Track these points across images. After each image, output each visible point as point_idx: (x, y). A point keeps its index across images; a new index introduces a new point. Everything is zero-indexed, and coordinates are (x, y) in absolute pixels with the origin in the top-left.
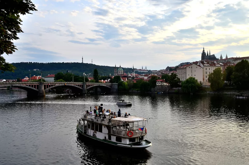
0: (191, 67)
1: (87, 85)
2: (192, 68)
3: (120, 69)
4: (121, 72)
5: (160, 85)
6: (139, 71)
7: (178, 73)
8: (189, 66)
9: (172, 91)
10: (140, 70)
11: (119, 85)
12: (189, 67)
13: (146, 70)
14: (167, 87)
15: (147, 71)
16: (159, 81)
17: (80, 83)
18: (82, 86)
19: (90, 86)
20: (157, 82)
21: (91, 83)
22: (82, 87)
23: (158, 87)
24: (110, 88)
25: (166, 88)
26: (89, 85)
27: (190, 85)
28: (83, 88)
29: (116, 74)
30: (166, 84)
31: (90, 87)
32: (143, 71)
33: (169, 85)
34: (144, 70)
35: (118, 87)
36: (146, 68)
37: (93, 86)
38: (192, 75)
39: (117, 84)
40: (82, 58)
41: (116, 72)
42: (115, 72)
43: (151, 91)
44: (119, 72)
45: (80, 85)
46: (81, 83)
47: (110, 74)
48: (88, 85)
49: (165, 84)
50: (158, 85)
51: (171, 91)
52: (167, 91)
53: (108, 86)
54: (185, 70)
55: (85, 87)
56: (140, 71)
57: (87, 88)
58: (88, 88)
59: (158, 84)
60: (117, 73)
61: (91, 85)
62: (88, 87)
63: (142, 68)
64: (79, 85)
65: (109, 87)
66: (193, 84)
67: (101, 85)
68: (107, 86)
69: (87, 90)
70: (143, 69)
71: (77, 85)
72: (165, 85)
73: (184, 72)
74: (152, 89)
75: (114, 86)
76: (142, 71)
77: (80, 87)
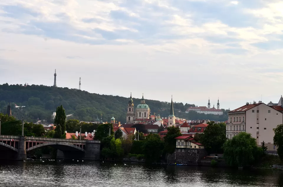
0: (256, 111)
1: (27, 143)
2: (258, 111)
3: (143, 106)
4: (145, 113)
5: (182, 147)
6: (198, 112)
7: (231, 122)
8: (253, 109)
9: (206, 161)
10: (203, 108)
11: (102, 145)
12: (253, 111)
13: (218, 110)
14: (196, 152)
15: (221, 113)
16: (181, 140)
17: (12, 137)
18: (17, 144)
19: (34, 144)
20: (179, 141)
21: (37, 139)
22: (17, 147)
23: (179, 151)
24: (83, 150)
25: (195, 154)
26: (33, 142)
27: (238, 149)
28: (20, 149)
29: (132, 118)
30: (195, 146)
31: (35, 147)
32: (209, 113)
33: (202, 147)
34: (213, 109)
35: (101, 149)
36: (218, 104)
37: (42, 145)
38: (258, 128)
39: (100, 142)
40: (55, 75)
41: (132, 113)
42: (129, 112)
43: (166, 161)
44: (140, 113)
45: (13, 142)
46: (16, 137)
47: (113, 118)
48: (31, 143)
49: (193, 145)
50: (179, 147)
51: (204, 161)
52: (197, 160)
53: (78, 145)
54: (244, 116)
55: (23, 146)
56: (202, 112)
57: (27, 148)
58: (31, 149)
59: (180, 145)
60: (134, 115)
61: (38, 142)
62: (31, 146)
63: (209, 104)
64: (9, 143)
65: (79, 148)
66: (243, 148)
67: (61, 143)
68: (76, 147)
69: (27, 152)
70: (211, 107)
71: (5, 142)
72: (193, 147)
73: (242, 120)
74: (168, 157)
75: (91, 146)
76: (206, 113)
77: (12, 145)
